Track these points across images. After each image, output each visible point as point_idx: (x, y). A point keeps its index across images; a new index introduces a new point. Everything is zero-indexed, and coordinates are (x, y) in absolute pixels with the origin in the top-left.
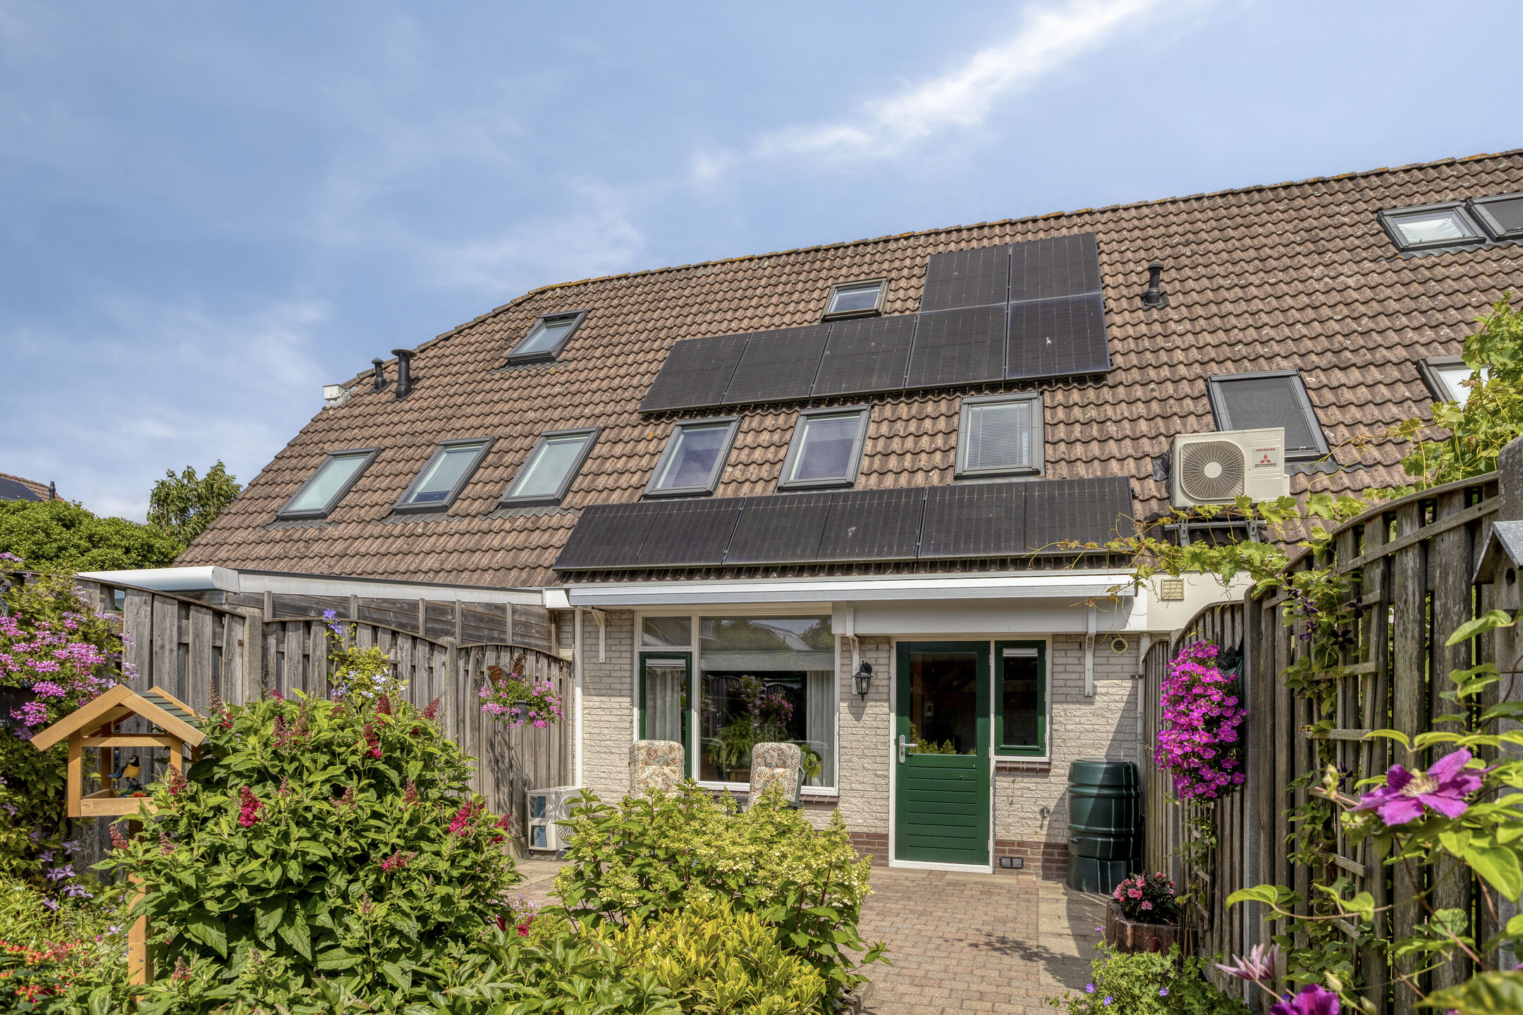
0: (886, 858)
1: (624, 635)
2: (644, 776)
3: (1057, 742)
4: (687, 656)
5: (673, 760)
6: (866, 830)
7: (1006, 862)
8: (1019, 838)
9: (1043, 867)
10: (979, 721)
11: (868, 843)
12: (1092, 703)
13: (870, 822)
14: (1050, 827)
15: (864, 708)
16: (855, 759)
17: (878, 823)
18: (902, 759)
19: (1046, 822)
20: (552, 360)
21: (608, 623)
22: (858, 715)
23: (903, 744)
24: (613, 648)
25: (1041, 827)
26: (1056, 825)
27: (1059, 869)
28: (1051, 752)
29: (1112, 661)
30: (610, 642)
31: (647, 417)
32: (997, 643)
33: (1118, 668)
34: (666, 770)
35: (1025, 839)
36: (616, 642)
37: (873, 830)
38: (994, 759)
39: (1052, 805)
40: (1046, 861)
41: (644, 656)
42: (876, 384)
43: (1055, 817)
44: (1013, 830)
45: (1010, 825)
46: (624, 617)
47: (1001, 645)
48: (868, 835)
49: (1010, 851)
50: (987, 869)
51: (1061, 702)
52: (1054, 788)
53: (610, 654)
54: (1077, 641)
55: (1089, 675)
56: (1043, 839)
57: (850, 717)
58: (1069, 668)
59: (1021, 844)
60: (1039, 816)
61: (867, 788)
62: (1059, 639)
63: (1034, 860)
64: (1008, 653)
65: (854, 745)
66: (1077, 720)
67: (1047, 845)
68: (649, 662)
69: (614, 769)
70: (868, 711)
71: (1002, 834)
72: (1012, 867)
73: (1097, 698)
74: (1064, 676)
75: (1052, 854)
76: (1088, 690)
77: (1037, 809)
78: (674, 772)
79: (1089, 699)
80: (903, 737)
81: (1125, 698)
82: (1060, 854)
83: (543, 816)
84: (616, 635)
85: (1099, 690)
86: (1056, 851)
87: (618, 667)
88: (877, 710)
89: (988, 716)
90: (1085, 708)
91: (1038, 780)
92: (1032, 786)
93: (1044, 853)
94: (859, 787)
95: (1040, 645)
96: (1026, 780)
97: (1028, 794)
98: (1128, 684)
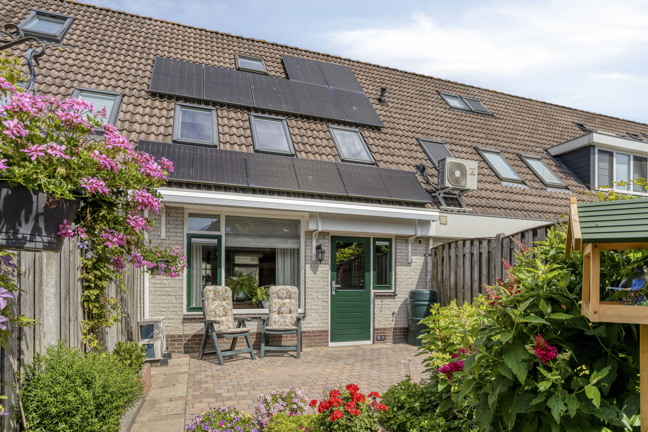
0: (327, 342)
1: (178, 223)
2: (213, 307)
3: (398, 283)
4: (219, 238)
5: (227, 297)
6: (319, 329)
7: (379, 338)
8: (384, 327)
9: (393, 338)
10: (366, 274)
11: (320, 336)
12: (411, 266)
13: (321, 325)
14: (396, 321)
15: (318, 268)
16: (313, 294)
17: (325, 325)
18: (334, 293)
19: (394, 319)
20: (58, 42)
21: (168, 215)
22: (315, 271)
23: (334, 285)
24: (171, 230)
25: (392, 321)
26: (398, 319)
27: (399, 338)
28: (395, 288)
29: (418, 248)
30: (169, 226)
31: (153, 95)
32: (373, 238)
33: (419, 252)
34: (224, 303)
35: (386, 327)
36: (174, 226)
37: (322, 329)
38: (373, 291)
39: (396, 311)
40: (394, 336)
41: (190, 237)
42: (285, 108)
43: (398, 316)
44: (382, 323)
45: (380, 321)
46: (178, 211)
47: (375, 239)
48: (320, 332)
49: (381, 333)
50: (370, 342)
51: (400, 266)
52: (397, 303)
53: (169, 234)
54: (405, 239)
55: (410, 254)
56: (393, 326)
57: (311, 272)
58: (403, 251)
59: (385, 329)
60: (392, 316)
61: (319, 308)
62: (399, 238)
63: (389, 336)
64: (378, 243)
65: (313, 286)
66: (405, 273)
67: (395, 329)
68: (193, 240)
69: (172, 305)
70: (320, 269)
71: (377, 326)
72: (381, 340)
73: (412, 264)
74: (400, 254)
75: (396, 332)
76: (410, 261)
77: (391, 313)
78: (228, 304)
79: (409, 264)
80: (334, 282)
81: (422, 264)
82: (399, 332)
83: (152, 337)
84: (173, 222)
85: (413, 261)
86: (398, 331)
87: (174, 242)
88: (324, 269)
89: (369, 271)
90: (408, 268)
91: (391, 300)
92: (389, 303)
93: (393, 332)
94: (316, 308)
95: (390, 240)
96: (387, 300)
97: (387, 306)
98: (423, 258)
